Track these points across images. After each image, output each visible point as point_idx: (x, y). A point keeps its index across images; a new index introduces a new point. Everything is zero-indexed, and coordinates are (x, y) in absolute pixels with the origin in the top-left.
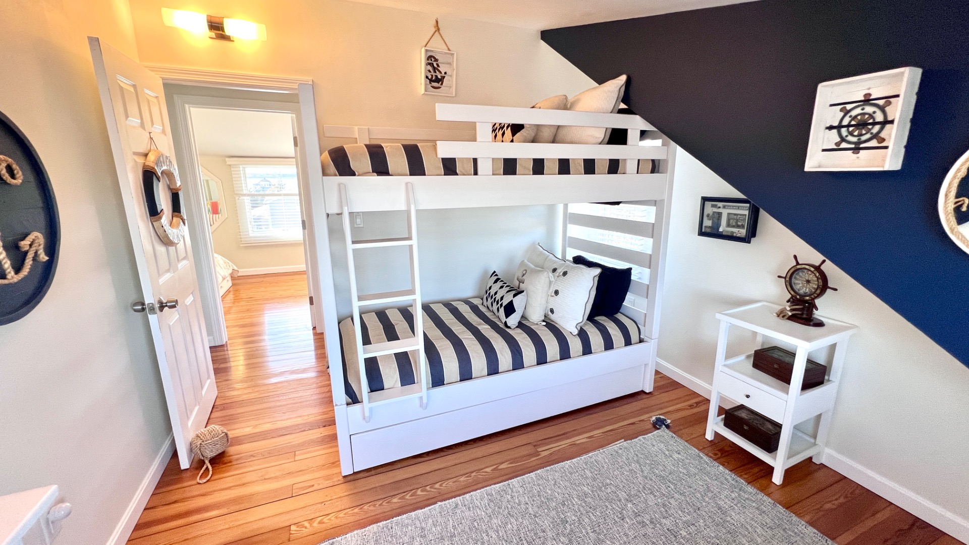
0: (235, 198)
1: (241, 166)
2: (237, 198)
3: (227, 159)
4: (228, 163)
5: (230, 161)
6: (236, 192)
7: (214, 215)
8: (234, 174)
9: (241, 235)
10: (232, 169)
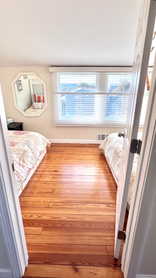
1: (58, 73)
2: (54, 95)
3: (50, 68)
4: (50, 71)
5: (51, 69)
6: (53, 91)
7: (38, 103)
9: (54, 119)
10: (53, 75)
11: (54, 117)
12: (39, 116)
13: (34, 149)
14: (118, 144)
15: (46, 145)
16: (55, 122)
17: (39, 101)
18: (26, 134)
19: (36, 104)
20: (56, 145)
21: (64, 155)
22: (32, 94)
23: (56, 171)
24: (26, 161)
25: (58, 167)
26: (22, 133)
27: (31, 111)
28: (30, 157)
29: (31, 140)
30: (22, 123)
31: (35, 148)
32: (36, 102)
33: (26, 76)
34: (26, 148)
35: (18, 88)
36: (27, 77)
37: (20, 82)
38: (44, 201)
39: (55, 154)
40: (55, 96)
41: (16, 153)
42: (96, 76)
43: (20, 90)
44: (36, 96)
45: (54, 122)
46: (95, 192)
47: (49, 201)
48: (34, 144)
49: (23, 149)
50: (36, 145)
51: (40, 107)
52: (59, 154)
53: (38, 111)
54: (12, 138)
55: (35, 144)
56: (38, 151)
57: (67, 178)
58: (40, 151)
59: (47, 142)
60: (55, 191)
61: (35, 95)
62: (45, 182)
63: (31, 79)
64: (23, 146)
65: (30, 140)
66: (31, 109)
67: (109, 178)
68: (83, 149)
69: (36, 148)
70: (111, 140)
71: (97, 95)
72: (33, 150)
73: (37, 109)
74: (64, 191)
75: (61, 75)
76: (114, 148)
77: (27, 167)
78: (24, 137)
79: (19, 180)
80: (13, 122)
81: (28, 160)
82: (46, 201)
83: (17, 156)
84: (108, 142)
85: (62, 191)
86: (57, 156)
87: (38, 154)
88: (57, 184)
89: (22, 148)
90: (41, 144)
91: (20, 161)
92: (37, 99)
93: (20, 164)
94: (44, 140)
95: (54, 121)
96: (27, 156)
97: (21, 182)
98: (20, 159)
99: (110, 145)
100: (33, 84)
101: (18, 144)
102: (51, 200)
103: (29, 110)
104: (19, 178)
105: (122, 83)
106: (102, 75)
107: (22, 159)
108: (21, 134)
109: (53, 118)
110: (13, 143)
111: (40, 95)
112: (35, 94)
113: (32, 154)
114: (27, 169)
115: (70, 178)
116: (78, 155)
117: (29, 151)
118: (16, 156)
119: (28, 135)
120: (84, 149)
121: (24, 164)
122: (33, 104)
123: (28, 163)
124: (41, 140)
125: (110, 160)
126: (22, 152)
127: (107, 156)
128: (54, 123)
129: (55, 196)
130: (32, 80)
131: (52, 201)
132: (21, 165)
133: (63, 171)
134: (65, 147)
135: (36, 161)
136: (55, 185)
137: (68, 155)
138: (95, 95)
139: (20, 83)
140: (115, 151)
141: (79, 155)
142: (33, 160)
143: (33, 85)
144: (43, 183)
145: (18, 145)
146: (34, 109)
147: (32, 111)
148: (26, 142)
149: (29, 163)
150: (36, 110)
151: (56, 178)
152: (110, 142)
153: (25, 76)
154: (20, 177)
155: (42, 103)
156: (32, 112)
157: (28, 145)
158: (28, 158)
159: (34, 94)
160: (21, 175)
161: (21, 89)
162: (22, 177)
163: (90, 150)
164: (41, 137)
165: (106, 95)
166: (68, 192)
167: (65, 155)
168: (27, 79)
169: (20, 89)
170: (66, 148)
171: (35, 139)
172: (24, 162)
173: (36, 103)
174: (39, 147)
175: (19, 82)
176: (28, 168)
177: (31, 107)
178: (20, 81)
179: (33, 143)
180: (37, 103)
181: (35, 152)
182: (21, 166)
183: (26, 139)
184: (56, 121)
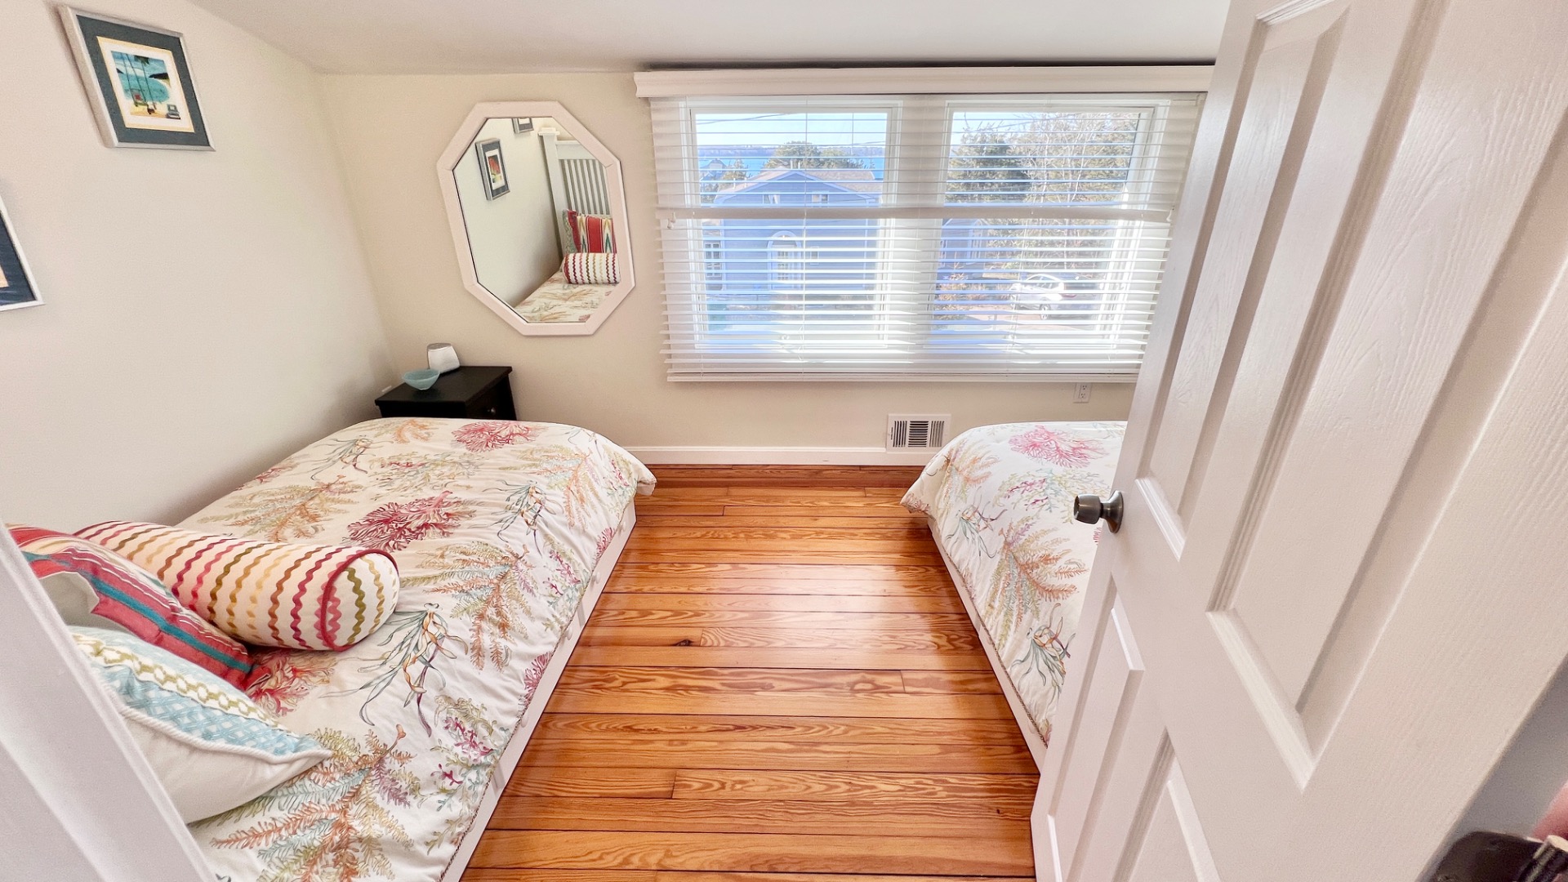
0: (658, 222)
1: (682, 104)
2: (664, 223)
3: (641, 77)
4: (642, 92)
5: (649, 83)
6: (662, 203)
8: (660, 136)
9: (669, 347)
10: (655, 117)
11: (668, 337)
12: (591, 333)
13: (565, 531)
14: (1021, 505)
15: (630, 493)
16: (673, 361)
17: (596, 246)
18: (520, 445)
19: (580, 261)
20: (684, 477)
21: (726, 538)
22: (561, 206)
23: (688, 643)
24: (517, 619)
25: (697, 615)
26: (504, 434)
27: (555, 297)
28: (543, 589)
29: (547, 481)
30: (509, 369)
31: (571, 525)
32: (579, 252)
33: (527, 121)
34: (518, 537)
35: (487, 181)
36: (529, 126)
37: (495, 152)
38: (626, 861)
39: (680, 533)
40: (669, 228)
41: (454, 580)
42: (885, 115)
43: (497, 193)
44: (581, 218)
45: (668, 361)
46: (906, 788)
47: (653, 861)
48: (561, 501)
49: (501, 546)
50: (574, 503)
51: (602, 275)
52: (698, 534)
53: (588, 299)
54: (446, 470)
55: (572, 498)
56: (589, 537)
57: (749, 688)
58: (596, 533)
59: (634, 476)
60: (686, 786)
61: (572, 216)
62: (630, 722)
63: (551, 137)
64: (497, 528)
65: (541, 483)
66: (555, 288)
67: (971, 687)
68: (819, 498)
69: (577, 523)
70: (979, 473)
71: (893, 220)
72: (557, 539)
73: (587, 288)
74: (733, 788)
75: (698, 117)
76: (1003, 524)
77: (523, 657)
78: (511, 461)
79: (473, 754)
80: (457, 365)
81: (528, 612)
82: (636, 861)
83: (464, 604)
84: (957, 480)
85: (723, 785)
86: (686, 544)
87: (590, 549)
88: (694, 730)
89: (494, 541)
90: (602, 493)
91: (480, 627)
92: (583, 233)
93: (477, 651)
94: (621, 464)
95: (670, 356)
96: (526, 586)
97: (489, 759)
98: (481, 617)
99: (970, 501)
100: (565, 157)
101: (471, 514)
102: (660, 855)
103: (546, 288)
104: (474, 745)
105: (968, 142)
106: (920, 109)
107: (491, 611)
108: (494, 440)
109: (666, 342)
110: (449, 504)
111: (599, 216)
112: (574, 210)
113: (554, 564)
114: (521, 667)
115: (764, 688)
116: (794, 537)
117: (533, 551)
118: (455, 602)
119: (531, 446)
120: (824, 498)
121: (503, 643)
122: (564, 262)
123: (529, 632)
124: (603, 467)
125: (978, 588)
126: (494, 572)
127: (956, 559)
128: (671, 366)
129: (686, 822)
130: (558, 139)
131: (668, 863)
132: (488, 654)
133: (722, 643)
134: (727, 485)
135: (575, 603)
136: (684, 742)
137: (748, 537)
138: (881, 221)
139: (495, 157)
140: (1007, 544)
141: (801, 537)
142: (561, 602)
143: (562, 162)
144: (616, 730)
145: (473, 522)
146: (570, 282)
147: (559, 298)
148: (515, 498)
149: (533, 628)
150: (579, 288)
151: (687, 688)
152: (967, 479)
153: (522, 122)
154: (483, 731)
155: (611, 256)
156: (560, 302)
157: (530, 515)
158: (527, 596)
159: (570, 206)
160: (486, 716)
161: (505, 189)
162: (491, 731)
163: (854, 501)
164: (602, 450)
165: (937, 222)
166: (756, 789)
167: (730, 535)
168: (533, 136)
169: (495, 186)
170: (734, 491)
171: (570, 474)
172: (503, 627)
173: (578, 255)
174: (591, 512)
175: (489, 154)
176: (530, 656)
177: (557, 276)
178: (496, 145)
179: (556, 498)
180: (585, 255)
181: (567, 548)
182: (488, 663)
183: (521, 479)
184: (677, 356)
